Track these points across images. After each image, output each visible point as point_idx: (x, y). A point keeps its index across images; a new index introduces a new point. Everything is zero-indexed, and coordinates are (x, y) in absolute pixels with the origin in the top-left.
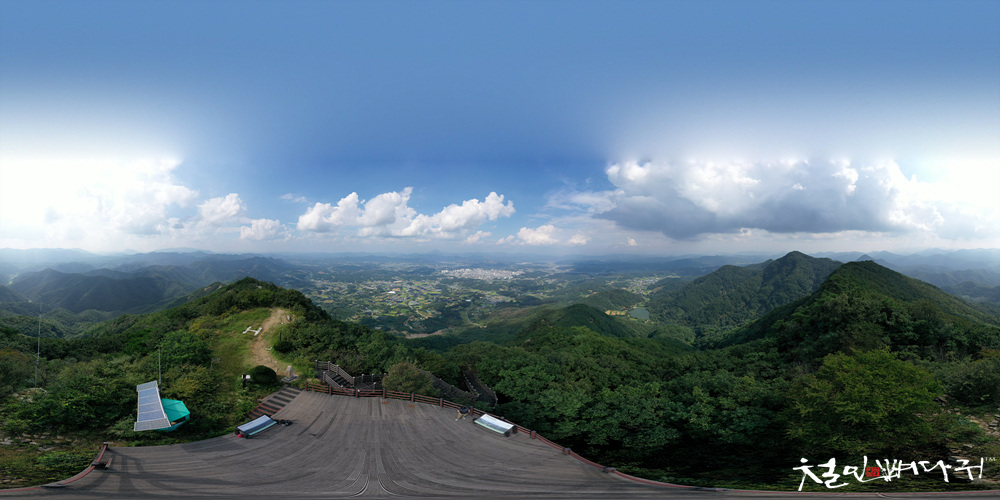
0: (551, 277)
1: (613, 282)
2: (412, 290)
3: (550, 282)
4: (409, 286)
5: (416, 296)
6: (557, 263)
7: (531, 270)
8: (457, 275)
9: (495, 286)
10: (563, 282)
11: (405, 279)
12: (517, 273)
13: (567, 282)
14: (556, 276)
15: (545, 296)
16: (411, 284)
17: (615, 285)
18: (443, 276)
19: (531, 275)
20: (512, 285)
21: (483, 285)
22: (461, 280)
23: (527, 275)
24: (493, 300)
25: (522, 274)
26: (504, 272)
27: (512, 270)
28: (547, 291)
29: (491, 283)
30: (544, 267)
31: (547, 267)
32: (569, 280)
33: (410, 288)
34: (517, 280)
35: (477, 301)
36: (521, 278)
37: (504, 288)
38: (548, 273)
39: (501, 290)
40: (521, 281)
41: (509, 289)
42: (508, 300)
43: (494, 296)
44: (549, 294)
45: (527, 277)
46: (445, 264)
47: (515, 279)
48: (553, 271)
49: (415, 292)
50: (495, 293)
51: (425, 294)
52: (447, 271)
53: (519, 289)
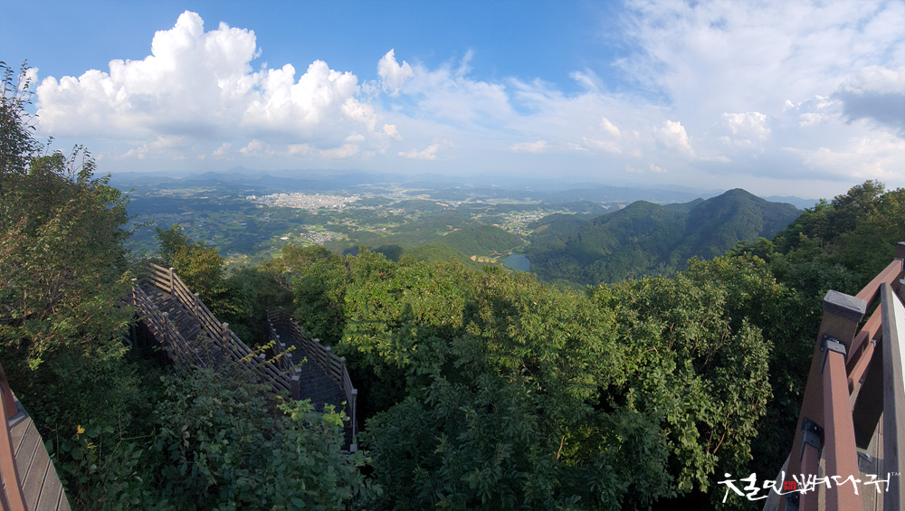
0: (396, 206)
1: (480, 216)
2: (206, 225)
3: (396, 212)
4: (203, 220)
5: (213, 233)
6: (405, 186)
7: (369, 196)
8: (268, 203)
9: (323, 217)
10: (413, 213)
12: (352, 200)
13: (419, 213)
14: (404, 204)
15: (390, 232)
16: (206, 216)
17: (483, 219)
18: (248, 203)
19: (370, 203)
20: (344, 215)
21: (304, 217)
22: (273, 209)
23: (364, 202)
24: (318, 237)
25: (358, 201)
26: (333, 198)
27: (345, 196)
28: (392, 226)
29: (316, 213)
30: (387, 192)
31: (391, 192)
32: (422, 211)
33: (205, 223)
34: (350, 210)
35: (296, 239)
36: (357, 206)
37: (333, 221)
38: (392, 200)
39: (330, 223)
40: (357, 211)
41: (341, 222)
42: (339, 237)
43: (319, 232)
44: (395, 230)
45: (364, 205)
46: (251, 187)
47: (348, 208)
48: (399, 197)
49: (211, 227)
50: (321, 228)
51: (225, 230)
52: (254, 197)
53: (354, 222)
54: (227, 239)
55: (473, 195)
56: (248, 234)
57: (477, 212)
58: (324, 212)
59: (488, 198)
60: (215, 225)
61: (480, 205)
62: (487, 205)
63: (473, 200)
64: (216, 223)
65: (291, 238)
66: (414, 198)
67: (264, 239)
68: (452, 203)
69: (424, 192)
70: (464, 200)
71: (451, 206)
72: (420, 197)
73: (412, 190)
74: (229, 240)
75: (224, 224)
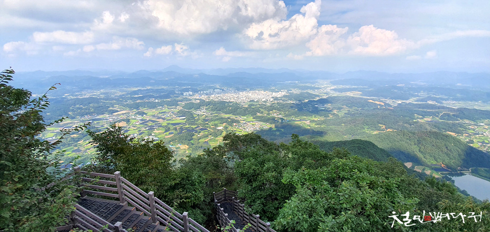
1: (428, 119)
2: (144, 122)
4: (139, 117)
5: (151, 128)
6: (334, 83)
7: (296, 91)
8: (204, 97)
9: (252, 110)
10: (339, 109)
11: (131, 107)
12: (279, 95)
13: (346, 109)
14: (332, 100)
16: (142, 114)
17: (435, 125)
18: (185, 99)
20: (272, 108)
21: (236, 109)
22: (209, 103)
23: (291, 96)
24: (248, 126)
25: (285, 96)
26: (262, 92)
27: (273, 91)
28: (316, 119)
29: (246, 106)
30: (313, 88)
31: (318, 88)
32: (349, 107)
33: (142, 120)
34: (278, 103)
35: (230, 128)
36: (284, 101)
37: (262, 113)
38: (318, 96)
39: (259, 114)
40: (284, 105)
41: (269, 114)
42: (267, 126)
43: (249, 122)
44: (318, 123)
45: (291, 100)
46: (188, 85)
47: (276, 102)
48: (327, 93)
49: (150, 124)
50: (251, 118)
51: (165, 124)
52: (191, 93)
53: (280, 114)
54: (168, 133)
55: (423, 95)
56: (187, 126)
57: (424, 115)
58: (253, 105)
59: (446, 100)
60: (153, 121)
61: (432, 107)
62: (443, 108)
63: (422, 100)
64: (154, 119)
65: (226, 128)
66: (343, 94)
67: (202, 129)
68: (390, 102)
69: (354, 90)
70: (407, 99)
71: (386, 104)
72: (350, 94)
73: (341, 87)
74: (170, 133)
75: (164, 119)
